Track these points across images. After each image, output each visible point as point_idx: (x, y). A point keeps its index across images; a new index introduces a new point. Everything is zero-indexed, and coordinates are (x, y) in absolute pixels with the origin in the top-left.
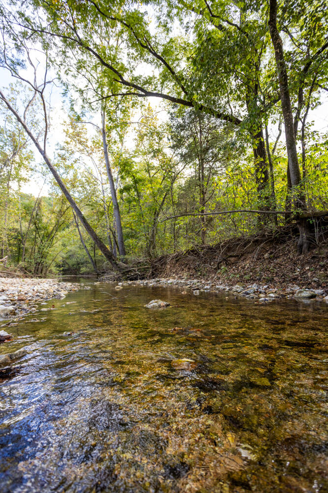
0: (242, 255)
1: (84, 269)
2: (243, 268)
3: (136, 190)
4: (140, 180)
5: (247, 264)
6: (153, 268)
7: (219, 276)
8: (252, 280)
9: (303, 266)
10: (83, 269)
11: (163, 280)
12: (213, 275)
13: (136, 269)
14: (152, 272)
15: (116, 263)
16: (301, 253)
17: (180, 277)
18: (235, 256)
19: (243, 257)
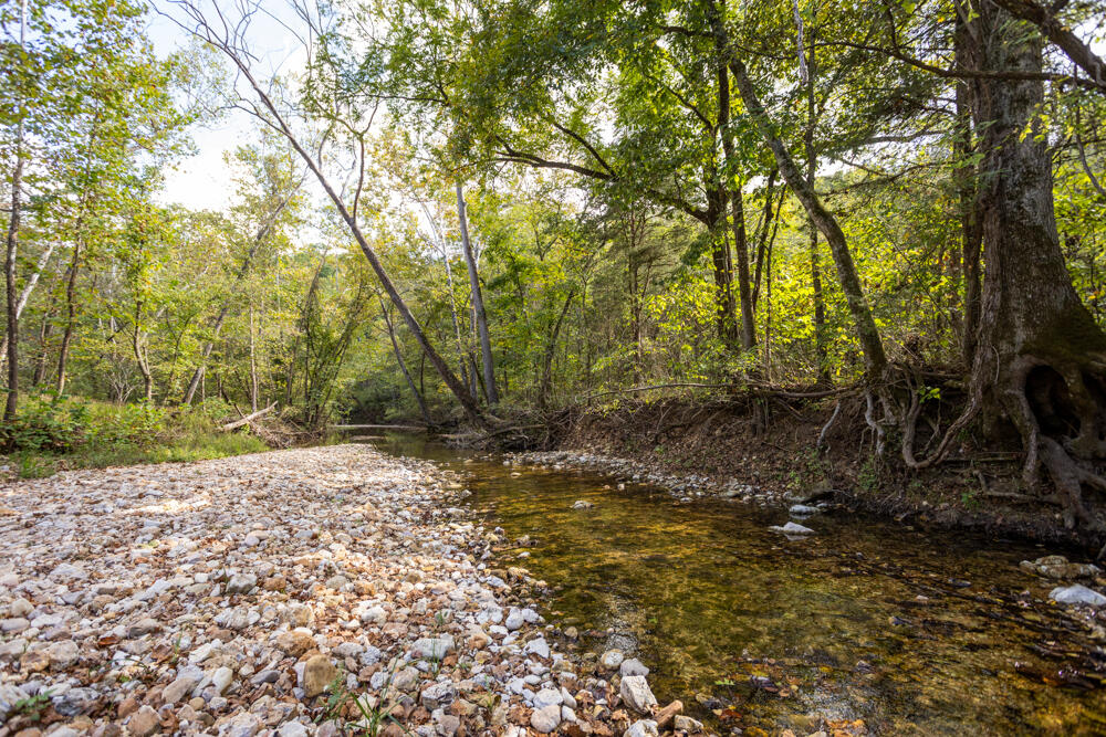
0: (690, 425)
1: (393, 411)
2: (689, 446)
3: (516, 282)
4: (524, 265)
5: (694, 440)
6: (551, 429)
7: (657, 455)
8: (694, 468)
9: (751, 453)
10: (391, 412)
11: (572, 455)
12: (649, 453)
13: (520, 429)
14: (550, 437)
15: (482, 417)
16: (755, 434)
17: (599, 449)
18: (681, 426)
19: (691, 429)
